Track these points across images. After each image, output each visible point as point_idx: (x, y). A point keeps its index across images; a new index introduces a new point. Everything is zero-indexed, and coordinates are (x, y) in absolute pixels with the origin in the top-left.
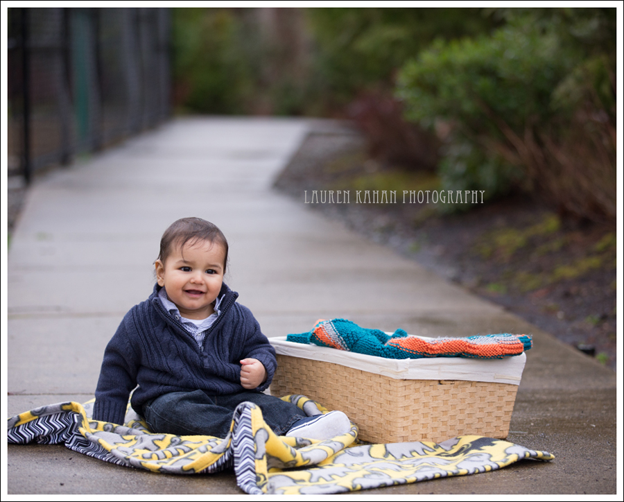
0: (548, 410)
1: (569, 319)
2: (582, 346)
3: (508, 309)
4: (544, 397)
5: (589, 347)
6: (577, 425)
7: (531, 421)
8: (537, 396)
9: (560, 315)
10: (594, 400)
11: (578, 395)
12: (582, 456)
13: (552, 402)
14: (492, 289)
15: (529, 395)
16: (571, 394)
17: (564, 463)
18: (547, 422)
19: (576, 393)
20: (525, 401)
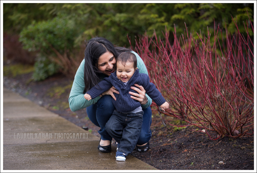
0: (74, 148)
1: (80, 118)
2: (84, 127)
3: (60, 115)
4: (73, 144)
5: (86, 127)
6: (83, 153)
7: (69, 152)
8: (70, 144)
9: (77, 117)
10: (88, 145)
11: (83, 143)
12: (84, 162)
13: (75, 145)
14: (54, 108)
15: (68, 144)
16: (81, 143)
17: (79, 164)
18: (74, 152)
19: (82, 143)
20: (67, 146)
